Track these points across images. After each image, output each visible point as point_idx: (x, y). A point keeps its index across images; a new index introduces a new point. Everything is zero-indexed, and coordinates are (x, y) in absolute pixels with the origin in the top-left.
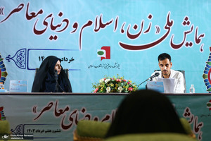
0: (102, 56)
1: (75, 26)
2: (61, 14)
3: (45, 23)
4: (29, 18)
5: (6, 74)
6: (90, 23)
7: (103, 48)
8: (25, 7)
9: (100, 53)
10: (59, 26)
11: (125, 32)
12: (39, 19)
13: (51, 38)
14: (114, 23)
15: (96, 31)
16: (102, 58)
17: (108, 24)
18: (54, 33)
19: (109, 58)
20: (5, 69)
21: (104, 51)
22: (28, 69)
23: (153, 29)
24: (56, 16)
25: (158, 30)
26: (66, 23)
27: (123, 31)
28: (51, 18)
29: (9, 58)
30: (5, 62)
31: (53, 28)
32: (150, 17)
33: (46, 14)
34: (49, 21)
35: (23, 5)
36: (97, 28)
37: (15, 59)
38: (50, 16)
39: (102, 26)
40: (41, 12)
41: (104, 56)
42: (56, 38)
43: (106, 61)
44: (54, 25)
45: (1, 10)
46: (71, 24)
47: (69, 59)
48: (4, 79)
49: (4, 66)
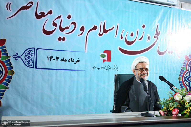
0: (104, 59)
1: (82, 29)
2: (69, 17)
3: (55, 24)
4: (38, 17)
5: (13, 73)
6: (95, 28)
9: (103, 56)
10: (67, 28)
11: (124, 39)
12: (49, 19)
13: (60, 39)
14: (115, 29)
15: (100, 35)
16: (104, 61)
17: (110, 30)
18: (62, 34)
19: (110, 61)
20: (12, 68)
21: (106, 54)
22: (36, 68)
23: (145, 38)
24: (64, 18)
25: (149, 38)
26: (74, 25)
27: (122, 38)
28: (60, 19)
29: (16, 57)
30: (12, 60)
31: (62, 30)
33: (55, 14)
34: (58, 22)
35: (32, 3)
36: (101, 33)
37: (23, 57)
38: (59, 17)
39: (105, 31)
40: (50, 12)
42: (64, 39)
44: (63, 27)
45: (8, 6)
46: (78, 27)
47: (76, 60)
48: (11, 78)
49: (11, 64)
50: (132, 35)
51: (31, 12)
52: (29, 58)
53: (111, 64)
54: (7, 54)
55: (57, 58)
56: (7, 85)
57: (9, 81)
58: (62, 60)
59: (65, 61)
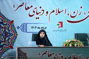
0: (59, 26)
1: (47, 13)
2: (41, 7)
3: (34, 12)
4: (26, 9)
5: (17, 35)
6: (54, 11)
7: (59, 22)
8: (25, 4)
9: (58, 25)
10: (40, 13)
11: (70, 15)
12: (31, 10)
13: (37, 18)
14: (64, 11)
15: (56, 15)
16: (59, 27)
17: (62, 11)
18: (38, 16)
19: (62, 27)
20: (17, 32)
21: (60, 24)
22: (27, 32)
23: (83, 13)
24: (38, 8)
25: (85, 13)
26: (43, 11)
27: (68, 15)
28: (36, 9)
29: (18, 28)
32: (81, 7)
33: (34, 7)
34: (35, 10)
35: (23, 3)
36: (57, 14)
38: (36, 8)
39: (59, 12)
40: (32, 6)
41: (60, 26)
42: (38, 18)
43: (61, 28)
44: (38, 12)
45: (14, 6)
46: (45, 12)
47: (45, 27)
48: (16, 37)
49: (16, 31)
50: (74, 13)
51: (23, 7)
52: (23, 28)
53: (63, 29)
54: (14, 27)
55: (36, 27)
56: (15, 40)
57: (16, 38)
58: (38, 28)
59: (40, 28)
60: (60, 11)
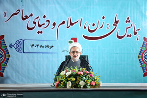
1: (54, 24)
2: (44, 17)
3: (35, 23)
4: (23, 19)
5: (9, 56)
6: (64, 23)
8: (21, 12)
9: (70, 42)
10: (44, 24)
11: (87, 28)
12: (31, 20)
13: (38, 32)
14: (79, 22)
15: (67, 27)
17: (75, 23)
18: (40, 29)
20: (9, 53)
21: (73, 41)
22: (24, 52)
23: (105, 26)
24: (41, 18)
25: (109, 26)
26: (48, 22)
27: (85, 28)
29: (11, 46)
30: (9, 48)
31: (40, 26)
32: (103, 18)
33: (35, 16)
34: (37, 21)
35: (19, 10)
37: (15, 46)
38: (38, 18)
39: (72, 24)
40: (31, 15)
42: (41, 32)
44: (40, 24)
45: (5, 14)
46: (51, 23)
47: (50, 46)
48: (8, 59)
49: (8, 50)
50: (94, 25)
51: (19, 16)
52: (19, 46)
54: (5, 45)
55: (37, 45)
56: (6, 64)
57: (8, 62)
58: (40, 47)
59: (43, 47)
60: (72, 22)
